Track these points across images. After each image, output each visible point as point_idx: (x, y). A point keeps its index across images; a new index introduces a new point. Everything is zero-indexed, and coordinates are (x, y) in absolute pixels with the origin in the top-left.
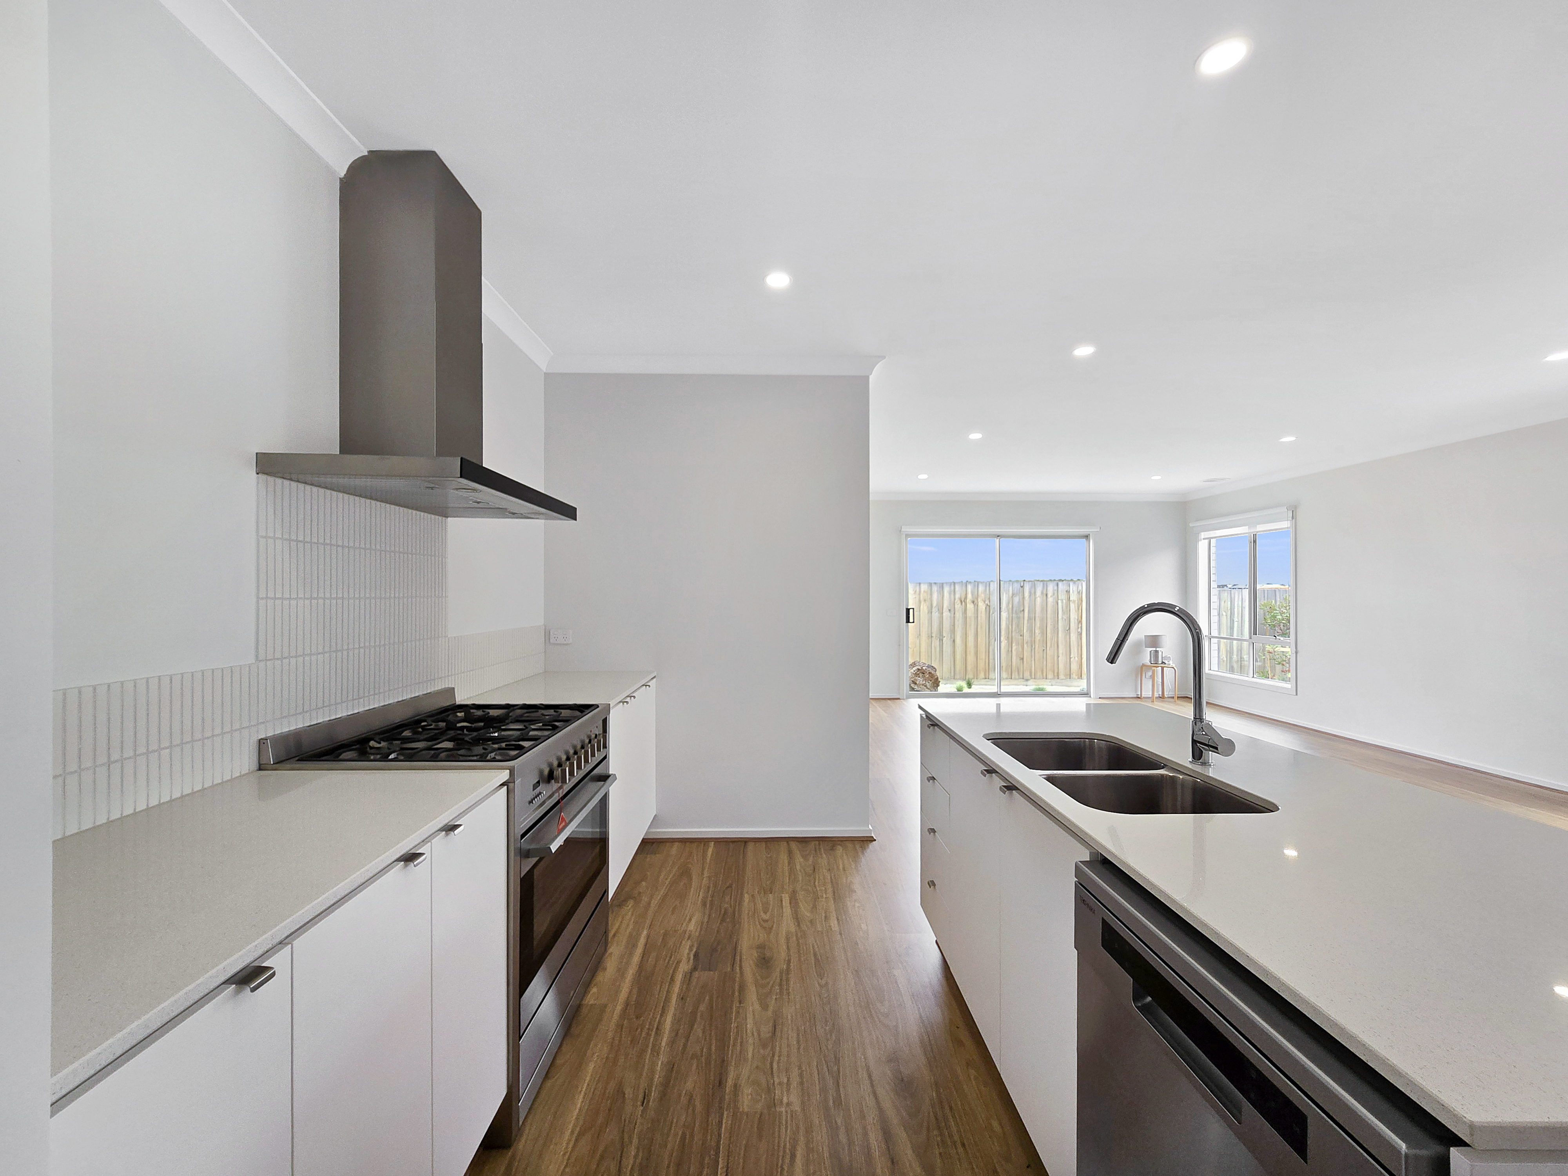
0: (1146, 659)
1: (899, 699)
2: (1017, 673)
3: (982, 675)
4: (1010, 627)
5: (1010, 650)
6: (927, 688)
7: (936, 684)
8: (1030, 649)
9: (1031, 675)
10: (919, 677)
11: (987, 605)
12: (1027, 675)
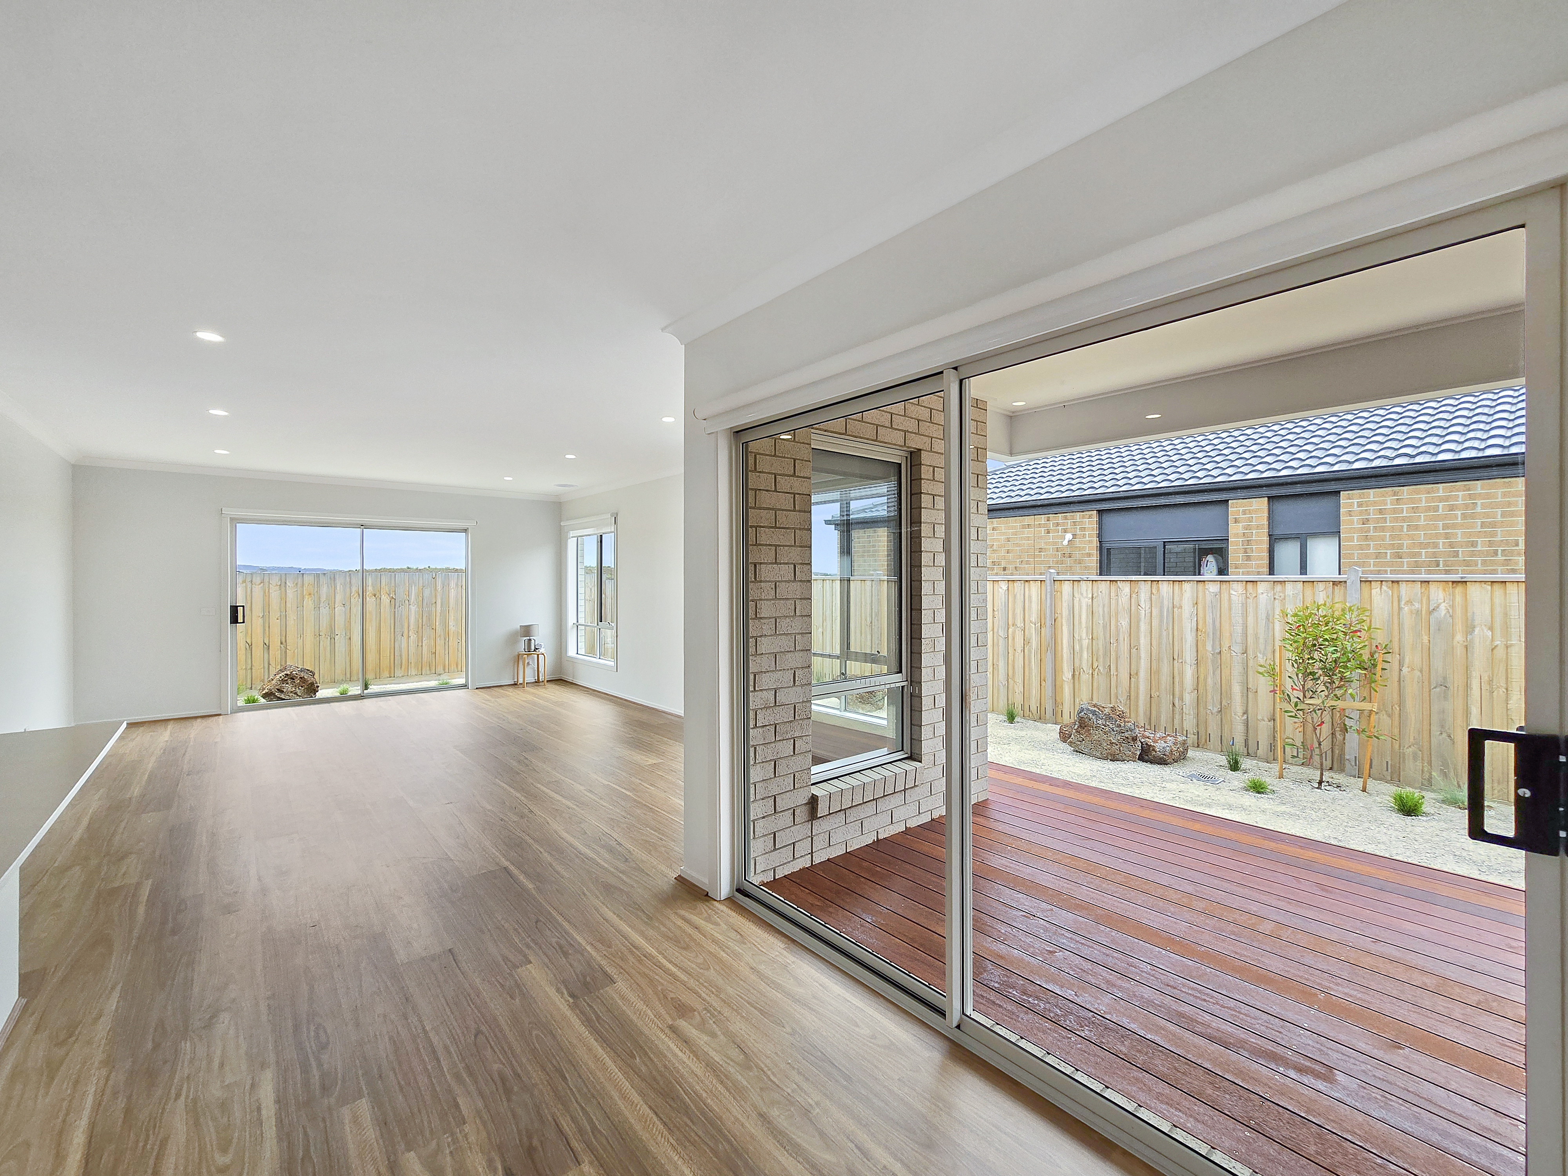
0: (521, 647)
1: (220, 715)
2: (428, 668)
3: (387, 674)
4: (420, 621)
5: (420, 644)
6: (298, 695)
7: (312, 689)
8: (443, 642)
9: (444, 670)
10: (287, 684)
11: (392, 598)
12: (440, 669)
